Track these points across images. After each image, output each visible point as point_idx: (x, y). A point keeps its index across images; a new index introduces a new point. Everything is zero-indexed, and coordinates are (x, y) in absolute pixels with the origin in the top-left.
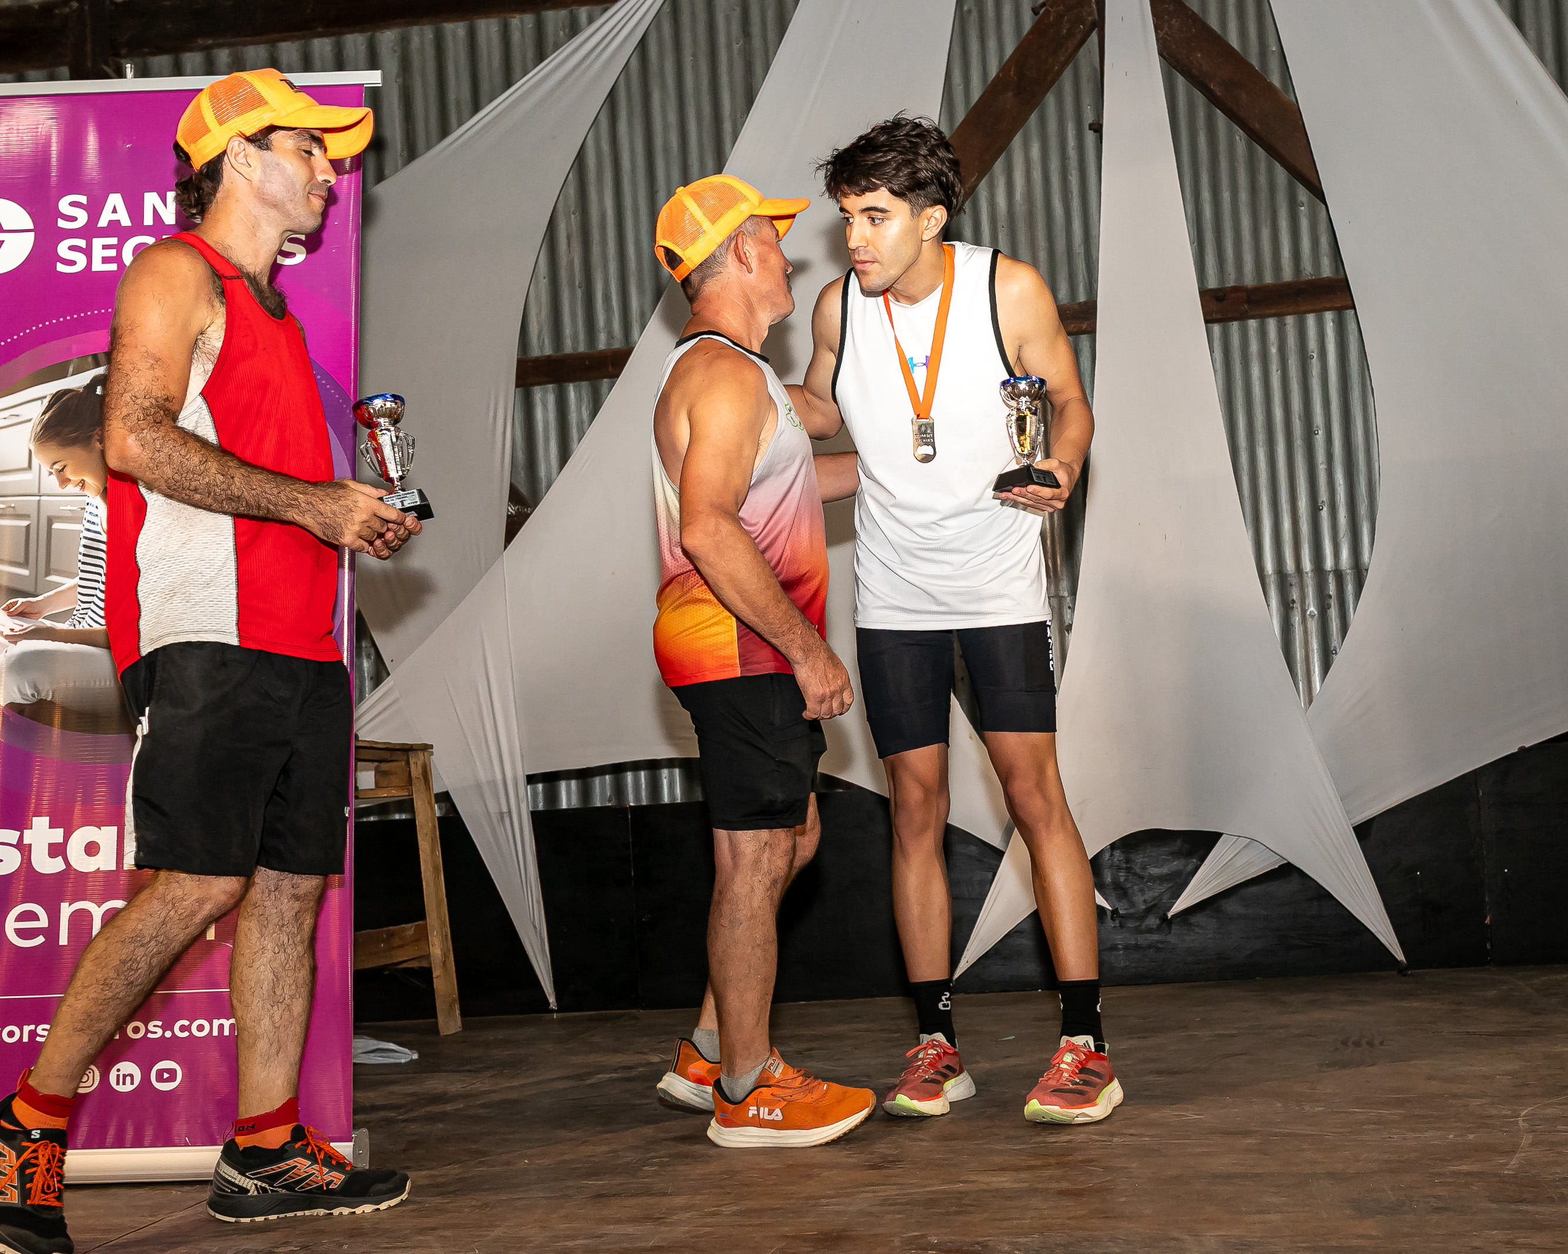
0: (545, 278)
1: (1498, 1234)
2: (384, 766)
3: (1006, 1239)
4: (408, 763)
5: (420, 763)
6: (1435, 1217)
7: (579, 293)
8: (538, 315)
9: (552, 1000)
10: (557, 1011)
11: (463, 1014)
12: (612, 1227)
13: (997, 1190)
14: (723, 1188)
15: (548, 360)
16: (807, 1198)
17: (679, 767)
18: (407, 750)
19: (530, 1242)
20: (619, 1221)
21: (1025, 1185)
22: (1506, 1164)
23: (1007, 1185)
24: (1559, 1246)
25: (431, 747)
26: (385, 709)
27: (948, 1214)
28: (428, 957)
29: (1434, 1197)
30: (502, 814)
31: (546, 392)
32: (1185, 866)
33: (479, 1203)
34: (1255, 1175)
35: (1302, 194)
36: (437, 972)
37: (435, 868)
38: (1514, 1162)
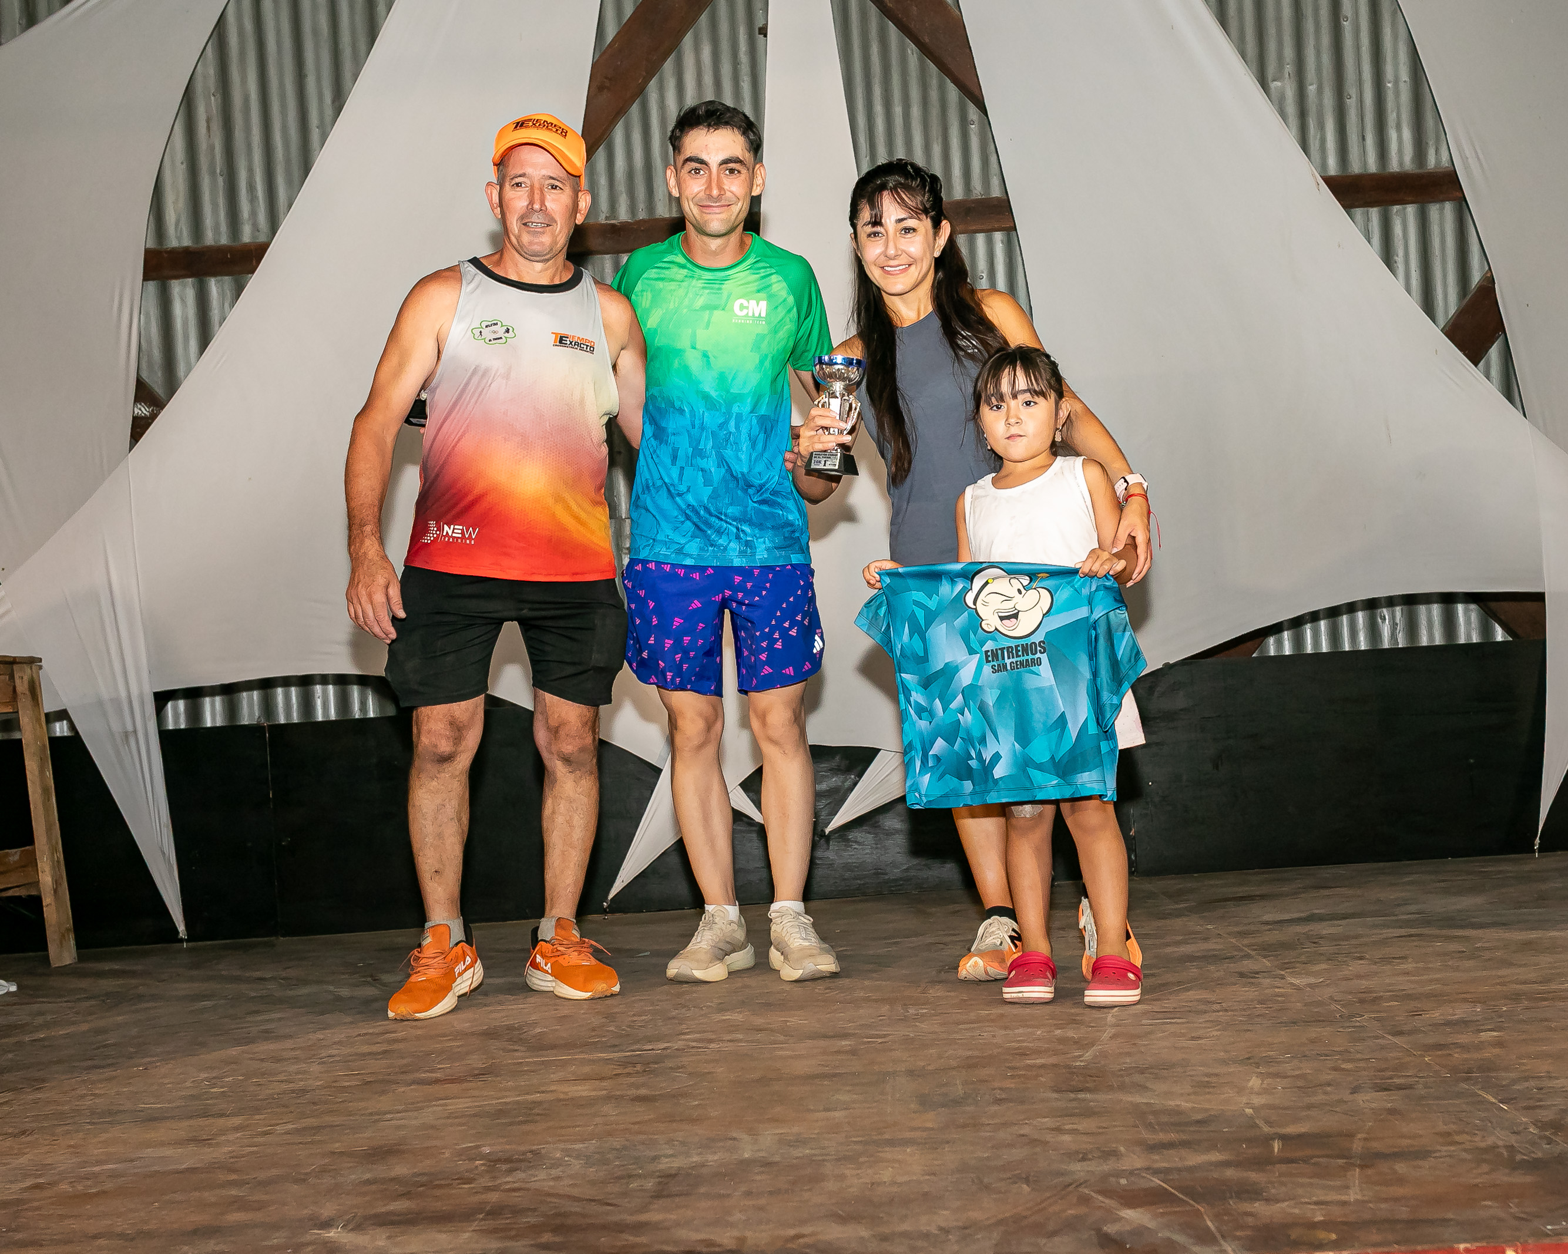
0: (182, 163)
1: (1048, 1122)
3: (562, 1146)
4: (12, 677)
5: (26, 678)
6: (995, 1108)
7: (220, 181)
8: (175, 202)
9: (181, 928)
10: (187, 941)
11: (79, 946)
12: (150, 1150)
13: (572, 1099)
14: (287, 1107)
15: (186, 252)
16: (371, 1114)
17: (334, 684)
18: (10, 663)
19: (55, 1169)
20: (162, 1144)
21: (604, 1092)
22: (1080, 1056)
23: (585, 1094)
24: (1101, 1131)
25: (40, 660)
27: (511, 1124)
28: (36, 884)
29: (1001, 1089)
30: (126, 735)
31: (184, 286)
32: (843, 782)
33: (17, 1131)
34: (835, 1075)
35: (973, 112)
36: (48, 900)
37: (45, 790)
38: (1088, 1055)
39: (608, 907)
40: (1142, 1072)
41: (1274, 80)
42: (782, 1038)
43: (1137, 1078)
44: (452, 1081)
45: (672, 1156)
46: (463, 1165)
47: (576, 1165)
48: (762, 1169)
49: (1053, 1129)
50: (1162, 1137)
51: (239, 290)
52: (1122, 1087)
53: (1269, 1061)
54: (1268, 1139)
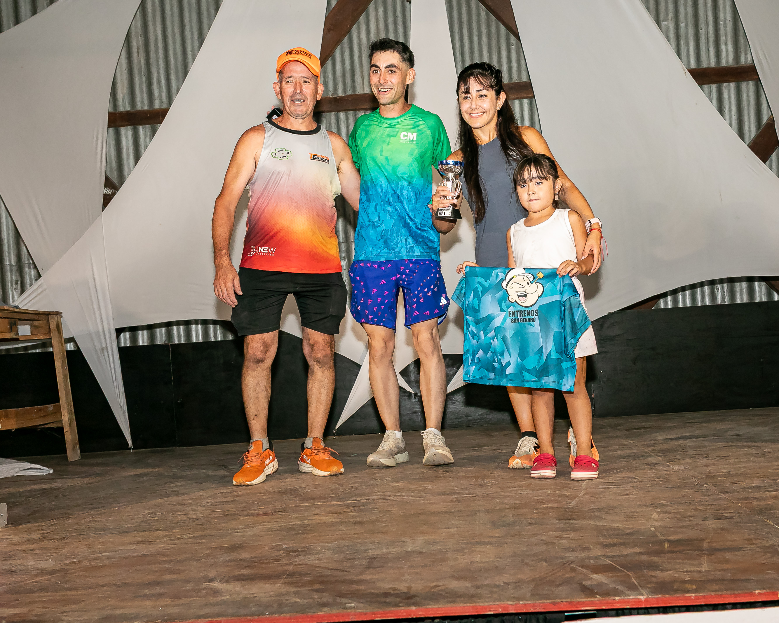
0: (125, 70)
1: (556, 534)
2: (36, 323)
3: (321, 545)
4: (48, 321)
5: (55, 322)
6: (529, 527)
7: (144, 78)
9: (130, 442)
10: (133, 449)
11: (81, 451)
12: (124, 546)
13: (325, 523)
14: (188, 526)
15: (128, 114)
16: (228, 530)
17: (201, 324)
18: (47, 314)
19: (80, 555)
20: (130, 544)
21: (340, 520)
22: (570, 503)
23: (330, 520)
24: (581, 538)
25: (61, 313)
26: (39, 294)
27: (296, 534)
28: (61, 421)
29: (531, 518)
30: (102, 349)
31: (127, 130)
32: (450, 371)
33: (60, 538)
34: (451, 512)
35: (513, 39)
36: (66, 429)
37: (65, 376)
38: (574, 503)
39: (336, 432)
40: (600, 510)
41: (663, 21)
42: (424, 494)
43: (597, 513)
44: (266, 515)
45: (374, 549)
46: (274, 553)
47: (329, 553)
48: (417, 555)
49: (557, 537)
50: (610, 541)
51: (153, 133)
52: (590, 518)
53: (662, 506)
54: (662, 542)
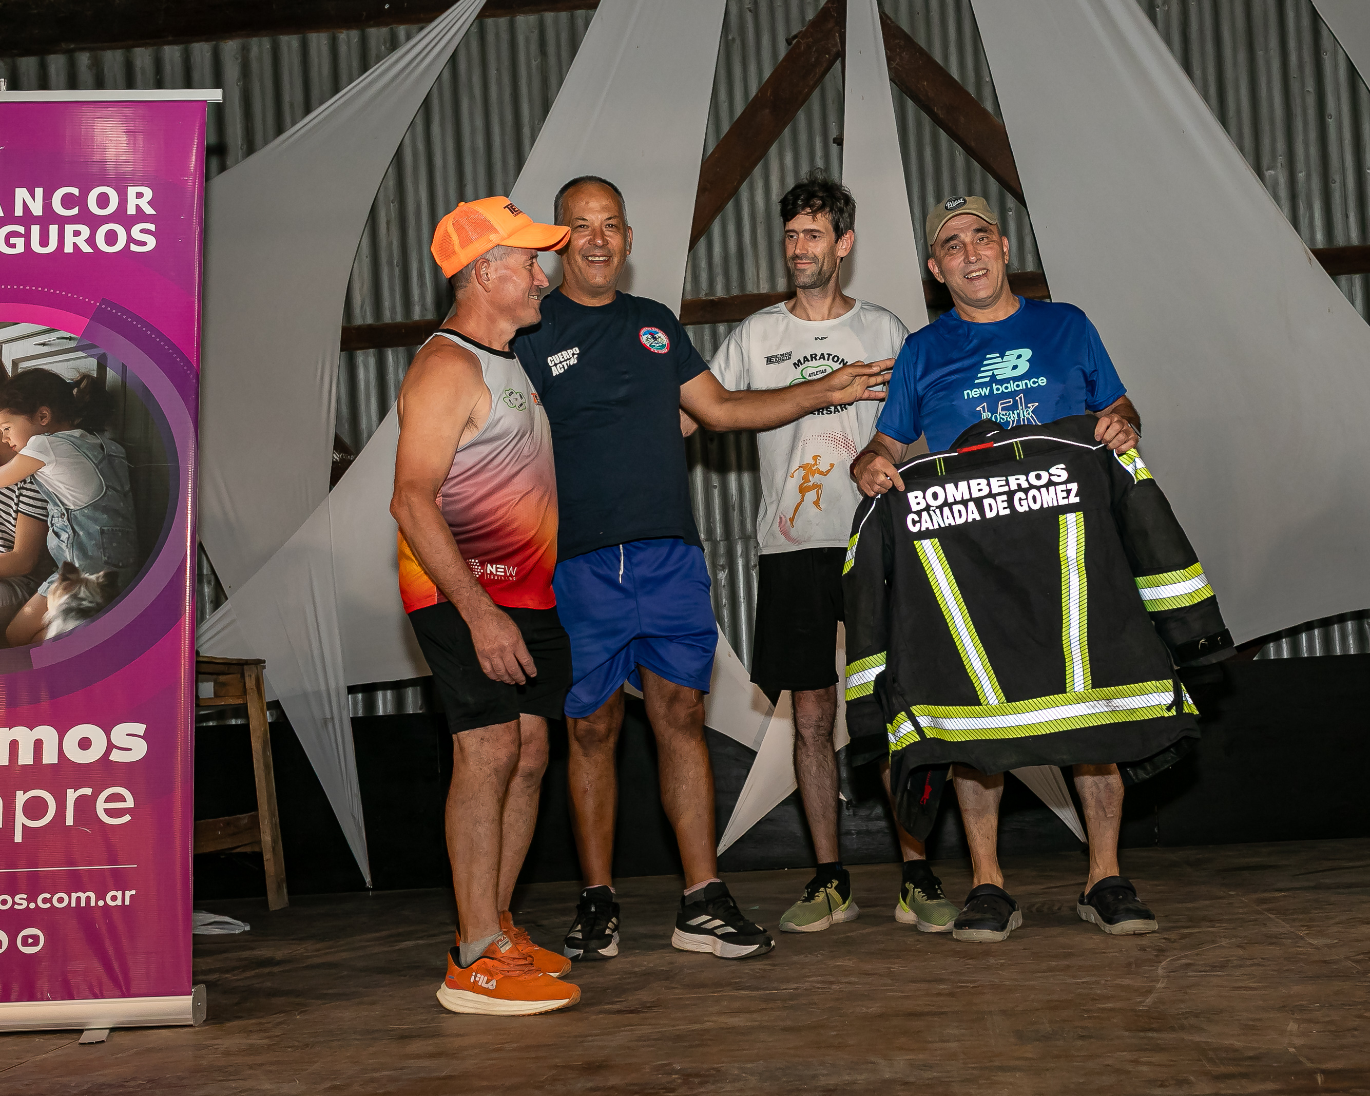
0: (367, 257)
1: (1127, 1055)
2: (222, 678)
3: (736, 1065)
4: (243, 676)
5: (253, 676)
6: (1081, 1043)
7: (397, 271)
8: (361, 289)
9: (368, 879)
10: (372, 889)
11: (290, 893)
12: (413, 1061)
13: (733, 1028)
15: (369, 328)
16: (576, 1037)
18: (242, 664)
19: (343, 1074)
22: (1141, 1002)
23: (742, 1024)
24: (1172, 1063)
25: (264, 661)
26: (223, 629)
27: (691, 1047)
28: (259, 842)
29: (1082, 1028)
30: (325, 721)
31: (367, 356)
33: (301, 1044)
34: (942, 1013)
35: (1011, 202)
36: (267, 856)
37: (266, 767)
38: (1149, 1000)
40: (1197, 1016)
41: (1268, 169)
42: (890, 982)
43: (1193, 1021)
44: (631, 1012)
45: (827, 1075)
46: (663, 1079)
47: (753, 1081)
48: (902, 1087)
49: (1132, 1061)
50: (1223, 1069)
51: (410, 359)
52: (1182, 1028)
53: (1302, 1009)
54: (1311, 1074)
